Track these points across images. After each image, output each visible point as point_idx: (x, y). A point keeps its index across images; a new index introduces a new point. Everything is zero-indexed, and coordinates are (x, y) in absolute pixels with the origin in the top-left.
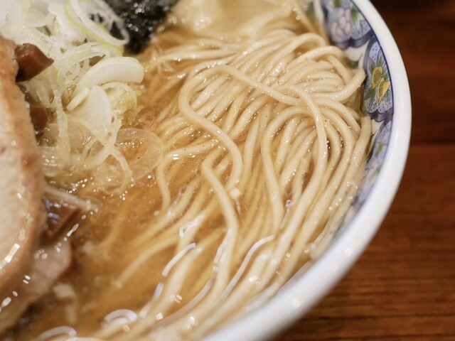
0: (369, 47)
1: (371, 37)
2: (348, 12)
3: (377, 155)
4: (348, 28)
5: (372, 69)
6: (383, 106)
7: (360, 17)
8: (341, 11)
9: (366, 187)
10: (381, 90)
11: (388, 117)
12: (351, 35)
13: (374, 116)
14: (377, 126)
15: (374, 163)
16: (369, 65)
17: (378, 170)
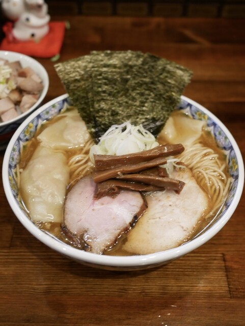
0: (231, 152)
1: (231, 148)
2: (224, 138)
3: (233, 190)
4: (223, 143)
5: (232, 159)
6: (235, 174)
7: (228, 140)
8: (221, 137)
9: (230, 200)
10: (235, 167)
11: (237, 177)
12: (224, 146)
13: (232, 176)
14: (233, 180)
15: (232, 193)
16: (230, 158)
17: (233, 196)
